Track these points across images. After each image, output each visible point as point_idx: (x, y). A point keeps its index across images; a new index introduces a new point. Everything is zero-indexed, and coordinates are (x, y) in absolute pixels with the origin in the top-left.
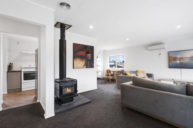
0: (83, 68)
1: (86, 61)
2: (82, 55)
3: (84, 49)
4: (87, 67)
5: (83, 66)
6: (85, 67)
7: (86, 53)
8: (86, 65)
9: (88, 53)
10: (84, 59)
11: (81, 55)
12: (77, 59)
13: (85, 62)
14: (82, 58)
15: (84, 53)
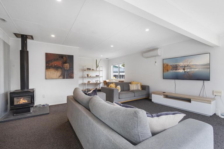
0: (58, 79)
1: (62, 71)
2: (57, 65)
3: (59, 58)
4: (64, 78)
5: (58, 76)
6: (61, 77)
7: (62, 63)
8: (63, 76)
9: (65, 63)
10: (59, 70)
11: (55, 65)
12: (50, 70)
13: (61, 73)
14: (56, 68)
15: (59, 63)
